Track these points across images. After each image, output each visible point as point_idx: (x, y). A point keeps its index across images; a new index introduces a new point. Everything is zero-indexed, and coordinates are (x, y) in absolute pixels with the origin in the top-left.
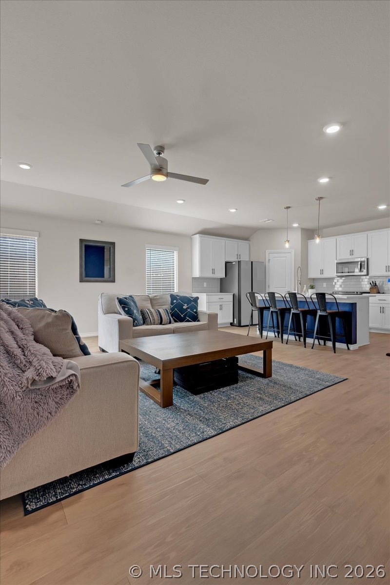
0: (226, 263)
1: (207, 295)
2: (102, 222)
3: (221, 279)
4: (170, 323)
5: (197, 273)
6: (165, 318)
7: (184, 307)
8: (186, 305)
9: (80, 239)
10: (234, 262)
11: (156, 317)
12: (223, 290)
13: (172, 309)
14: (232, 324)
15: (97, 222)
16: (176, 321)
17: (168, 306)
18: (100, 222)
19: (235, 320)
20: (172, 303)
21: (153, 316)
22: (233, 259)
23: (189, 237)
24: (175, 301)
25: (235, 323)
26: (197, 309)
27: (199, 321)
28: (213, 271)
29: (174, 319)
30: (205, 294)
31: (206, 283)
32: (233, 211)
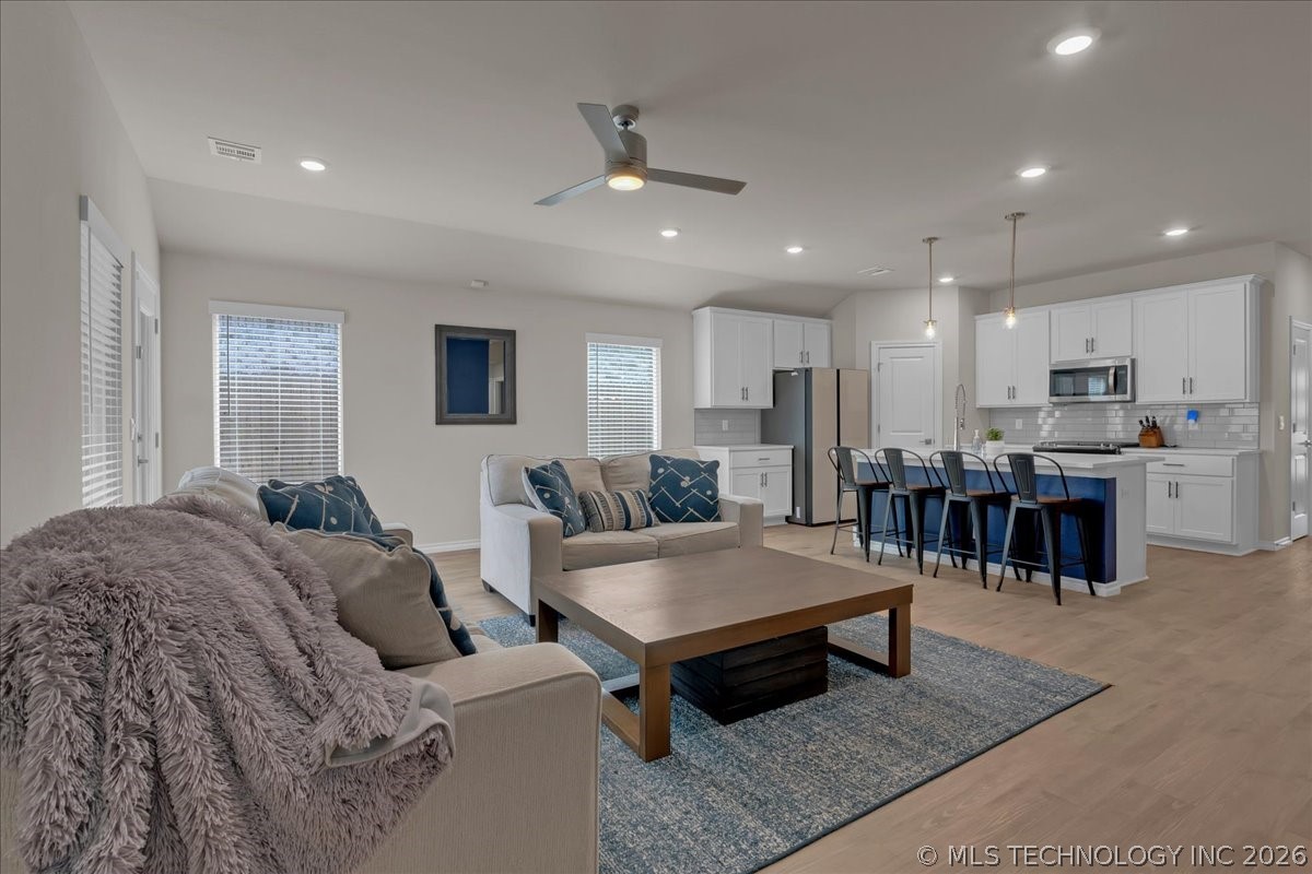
0: (776, 373)
1: (730, 451)
2: (485, 283)
3: (764, 412)
4: (649, 525)
5: (706, 400)
6: (636, 511)
7: (684, 484)
8: (687, 478)
9: (436, 326)
10: (795, 370)
11: (616, 513)
12: (766, 439)
13: (653, 489)
14: (787, 519)
15: (474, 284)
16: (664, 520)
17: (643, 485)
18: (481, 285)
19: (798, 509)
20: (654, 475)
21: (606, 507)
22: (791, 363)
23: (688, 313)
24: (661, 471)
25: (798, 516)
26: (715, 490)
27: (718, 519)
28: (745, 393)
29: (658, 514)
30: (727, 449)
31: (726, 421)
32: (795, 250)
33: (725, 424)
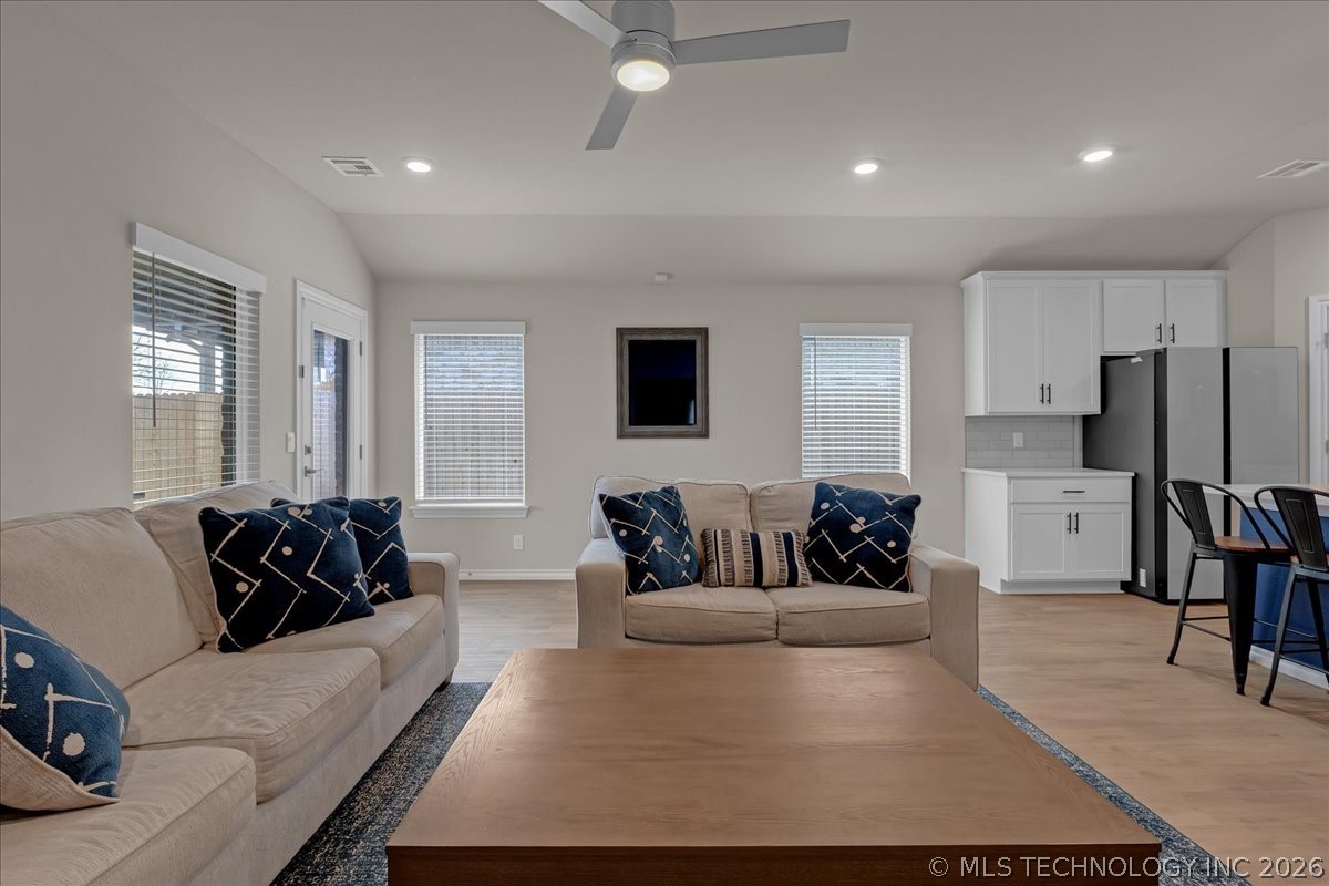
0: (1106, 361)
1: (1009, 478)
2: (670, 276)
3: (1088, 421)
4: (793, 581)
6: (773, 563)
7: (855, 528)
8: (861, 520)
9: (617, 329)
10: (1139, 354)
11: (741, 562)
12: (1091, 460)
13: (813, 532)
14: (1125, 586)
15: (658, 278)
16: (818, 577)
17: (800, 525)
18: (663, 278)
19: (1142, 572)
20: (816, 512)
21: (729, 558)
23: (953, 286)
24: (825, 506)
25: (1143, 583)
26: (903, 542)
27: (904, 587)
28: (1046, 394)
29: (813, 569)
30: (1004, 474)
31: (1021, 434)
32: (1098, 156)
33: (1018, 439)
